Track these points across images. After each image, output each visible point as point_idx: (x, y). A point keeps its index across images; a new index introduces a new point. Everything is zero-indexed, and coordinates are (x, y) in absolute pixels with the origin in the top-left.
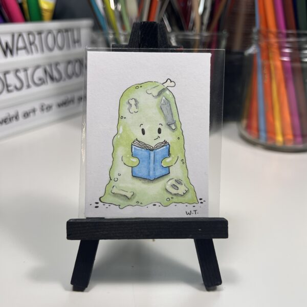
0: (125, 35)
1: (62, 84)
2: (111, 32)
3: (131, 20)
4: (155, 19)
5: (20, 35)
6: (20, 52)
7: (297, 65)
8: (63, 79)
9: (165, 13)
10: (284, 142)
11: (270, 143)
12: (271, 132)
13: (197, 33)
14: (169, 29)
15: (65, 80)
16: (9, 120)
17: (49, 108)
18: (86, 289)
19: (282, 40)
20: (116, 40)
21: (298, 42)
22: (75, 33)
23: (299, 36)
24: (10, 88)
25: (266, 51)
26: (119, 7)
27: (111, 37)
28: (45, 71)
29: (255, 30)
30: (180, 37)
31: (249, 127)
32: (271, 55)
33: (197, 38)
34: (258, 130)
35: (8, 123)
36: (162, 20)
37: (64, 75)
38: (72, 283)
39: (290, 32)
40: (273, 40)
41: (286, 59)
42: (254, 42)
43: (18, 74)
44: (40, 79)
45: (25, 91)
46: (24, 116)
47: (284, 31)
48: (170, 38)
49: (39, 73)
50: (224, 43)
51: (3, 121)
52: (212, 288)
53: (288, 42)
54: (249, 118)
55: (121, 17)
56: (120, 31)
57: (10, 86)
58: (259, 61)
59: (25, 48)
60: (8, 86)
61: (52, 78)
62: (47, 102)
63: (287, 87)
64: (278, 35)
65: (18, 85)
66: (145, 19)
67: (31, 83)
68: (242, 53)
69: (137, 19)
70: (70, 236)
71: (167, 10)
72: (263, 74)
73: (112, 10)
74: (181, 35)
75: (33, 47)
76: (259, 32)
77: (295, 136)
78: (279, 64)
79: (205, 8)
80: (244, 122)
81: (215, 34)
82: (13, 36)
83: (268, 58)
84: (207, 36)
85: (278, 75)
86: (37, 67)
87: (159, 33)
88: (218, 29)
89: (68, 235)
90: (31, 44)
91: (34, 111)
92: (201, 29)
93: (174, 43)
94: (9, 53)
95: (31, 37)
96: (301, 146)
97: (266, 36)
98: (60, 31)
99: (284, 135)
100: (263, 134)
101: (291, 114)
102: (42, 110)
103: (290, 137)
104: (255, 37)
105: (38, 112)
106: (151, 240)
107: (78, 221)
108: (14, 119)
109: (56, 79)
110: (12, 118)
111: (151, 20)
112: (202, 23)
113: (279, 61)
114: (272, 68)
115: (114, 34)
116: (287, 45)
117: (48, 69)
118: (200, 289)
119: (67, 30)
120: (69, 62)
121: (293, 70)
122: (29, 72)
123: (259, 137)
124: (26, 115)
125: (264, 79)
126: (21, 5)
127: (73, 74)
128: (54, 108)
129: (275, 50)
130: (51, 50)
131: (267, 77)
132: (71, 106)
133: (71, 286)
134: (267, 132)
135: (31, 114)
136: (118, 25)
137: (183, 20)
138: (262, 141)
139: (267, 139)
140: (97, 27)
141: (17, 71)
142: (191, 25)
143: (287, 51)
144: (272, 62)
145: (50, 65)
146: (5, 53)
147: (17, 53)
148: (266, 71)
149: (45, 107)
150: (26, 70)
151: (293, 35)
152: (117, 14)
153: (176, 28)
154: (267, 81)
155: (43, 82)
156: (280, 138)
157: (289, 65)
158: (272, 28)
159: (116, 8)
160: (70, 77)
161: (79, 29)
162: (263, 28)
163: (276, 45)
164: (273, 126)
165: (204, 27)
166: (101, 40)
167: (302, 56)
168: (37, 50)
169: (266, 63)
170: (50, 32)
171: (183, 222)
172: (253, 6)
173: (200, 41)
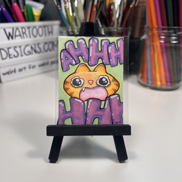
0: (77, 29)
1: (41, 54)
2: (70, 27)
3: (81, 21)
4: (93, 21)
5: (17, 29)
6: (17, 37)
7: (168, 45)
8: (42, 52)
9: (98, 17)
10: (161, 85)
11: (154, 86)
12: (154, 80)
13: (115, 28)
14: (101, 26)
15: (43, 52)
16: (10, 73)
17: (34, 67)
18: (57, 162)
19: (160, 32)
20: (73, 32)
21: (169, 33)
22: (50, 28)
23: (169, 29)
24: (11, 56)
25: (152, 37)
26: (75, 14)
27: (70, 30)
28: (32, 48)
29: (146, 26)
30: (107, 30)
31: (142, 77)
32: (154, 40)
33: (115, 30)
34: (147, 79)
35: (10, 74)
36: (97, 21)
37: (42, 50)
38: (49, 158)
39: (164, 27)
40: (155, 32)
41: (162, 42)
42: (145, 32)
43: (16, 49)
44: (29, 52)
45: (19, 58)
46: (19, 71)
47: (161, 27)
48: (101, 31)
49: (28, 49)
50: (129, 33)
51: (7, 73)
52: (122, 161)
53: (163, 33)
54: (143, 72)
55: (75, 20)
56: (75, 27)
57: (11, 55)
58: (148, 43)
59: (20, 35)
60: (10, 55)
61: (35, 51)
62: (32, 64)
63: (162, 56)
64: (158, 29)
65: (16, 54)
66: (88, 21)
67: (23, 54)
68: (139, 39)
69: (83, 21)
70: (48, 134)
71: (99, 16)
72: (150, 50)
73: (71, 16)
74: (107, 29)
75: (25, 35)
76: (148, 27)
77: (167, 82)
78: (158, 44)
79: (119, 15)
80: (140, 75)
81: (125, 28)
82: (13, 29)
83: (153, 41)
84: (120, 30)
85: (158, 50)
86: (27, 45)
87: (95, 28)
88: (127, 26)
89: (47, 134)
90: (23, 33)
91: (25, 68)
92: (117, 26)
93: (103, 33)
94: (10, 38)
95: (24, 30)
96: (170, 88)
97: (152, 30)
98: (40, 27)
99: (161, 81)
100: (150, 81)
101: (165, 71)
102: (30, 67)
103: (164, 82)
104: (146, 30)
105: (27, 69)
106: (91, 136)
107: (52, 126)
108: (13, 72)
109: (38, 52)
110: (12, 71)
111: (91, 21)
112: (118, 23)
113: (159, 42)
114: (155, 46)
115: (72, 28)
116: (163, 34)
117: (33, 46)
118: (117, 162)
119: (45, 27)
120: (46, 43)
121: (166, 47)
122: (22, 48)
123: (148, 83)
124: (20, 70)
125: (150, 52)
126: (23, 13)
127: (48, 49)
128: (37, 67)
129: (156, 37)
130: (35, 37)
131: (152, 51)
132: (47, 66)
133: (49, 160)
134: (152, 80)
135: (23, 70)
136: (74, 24)
137: (108, 21)
138: (150, 85)
139: (152, 83)
140: (63, 25)
141: (15, 47)
142: (112, 24)
143: (163, 37)
144: (155, 43)
145: (35, 45)
146: (8, 38)
147: (15, 38)
148: (151, 48)
149: (31, 67)
150: (20, 47)
151: (166, 29)
152: (74, 18)
153: (104, 25)
154: (152, 53)
155: (30, 53)
156: (159, 83)
157: (164, 45)
158: (155, 25)
159: (73, 15)
160: (46, 51)
161: (52, 26)
162: (150, 25)
163: (157, 34)
164: (155, 77)
165: (119, 25)
166: (65, 31)
167: (171, 40)
168: (27, 37)
169: (152, 44)
170: (34, 27)
171: (108, 127)
172: (145, 14)
173: (117, 32)
